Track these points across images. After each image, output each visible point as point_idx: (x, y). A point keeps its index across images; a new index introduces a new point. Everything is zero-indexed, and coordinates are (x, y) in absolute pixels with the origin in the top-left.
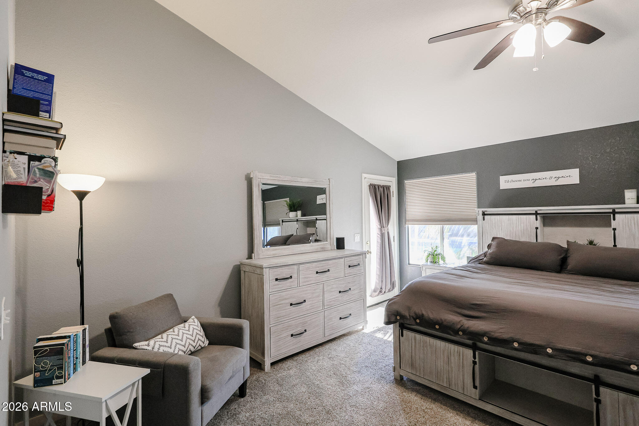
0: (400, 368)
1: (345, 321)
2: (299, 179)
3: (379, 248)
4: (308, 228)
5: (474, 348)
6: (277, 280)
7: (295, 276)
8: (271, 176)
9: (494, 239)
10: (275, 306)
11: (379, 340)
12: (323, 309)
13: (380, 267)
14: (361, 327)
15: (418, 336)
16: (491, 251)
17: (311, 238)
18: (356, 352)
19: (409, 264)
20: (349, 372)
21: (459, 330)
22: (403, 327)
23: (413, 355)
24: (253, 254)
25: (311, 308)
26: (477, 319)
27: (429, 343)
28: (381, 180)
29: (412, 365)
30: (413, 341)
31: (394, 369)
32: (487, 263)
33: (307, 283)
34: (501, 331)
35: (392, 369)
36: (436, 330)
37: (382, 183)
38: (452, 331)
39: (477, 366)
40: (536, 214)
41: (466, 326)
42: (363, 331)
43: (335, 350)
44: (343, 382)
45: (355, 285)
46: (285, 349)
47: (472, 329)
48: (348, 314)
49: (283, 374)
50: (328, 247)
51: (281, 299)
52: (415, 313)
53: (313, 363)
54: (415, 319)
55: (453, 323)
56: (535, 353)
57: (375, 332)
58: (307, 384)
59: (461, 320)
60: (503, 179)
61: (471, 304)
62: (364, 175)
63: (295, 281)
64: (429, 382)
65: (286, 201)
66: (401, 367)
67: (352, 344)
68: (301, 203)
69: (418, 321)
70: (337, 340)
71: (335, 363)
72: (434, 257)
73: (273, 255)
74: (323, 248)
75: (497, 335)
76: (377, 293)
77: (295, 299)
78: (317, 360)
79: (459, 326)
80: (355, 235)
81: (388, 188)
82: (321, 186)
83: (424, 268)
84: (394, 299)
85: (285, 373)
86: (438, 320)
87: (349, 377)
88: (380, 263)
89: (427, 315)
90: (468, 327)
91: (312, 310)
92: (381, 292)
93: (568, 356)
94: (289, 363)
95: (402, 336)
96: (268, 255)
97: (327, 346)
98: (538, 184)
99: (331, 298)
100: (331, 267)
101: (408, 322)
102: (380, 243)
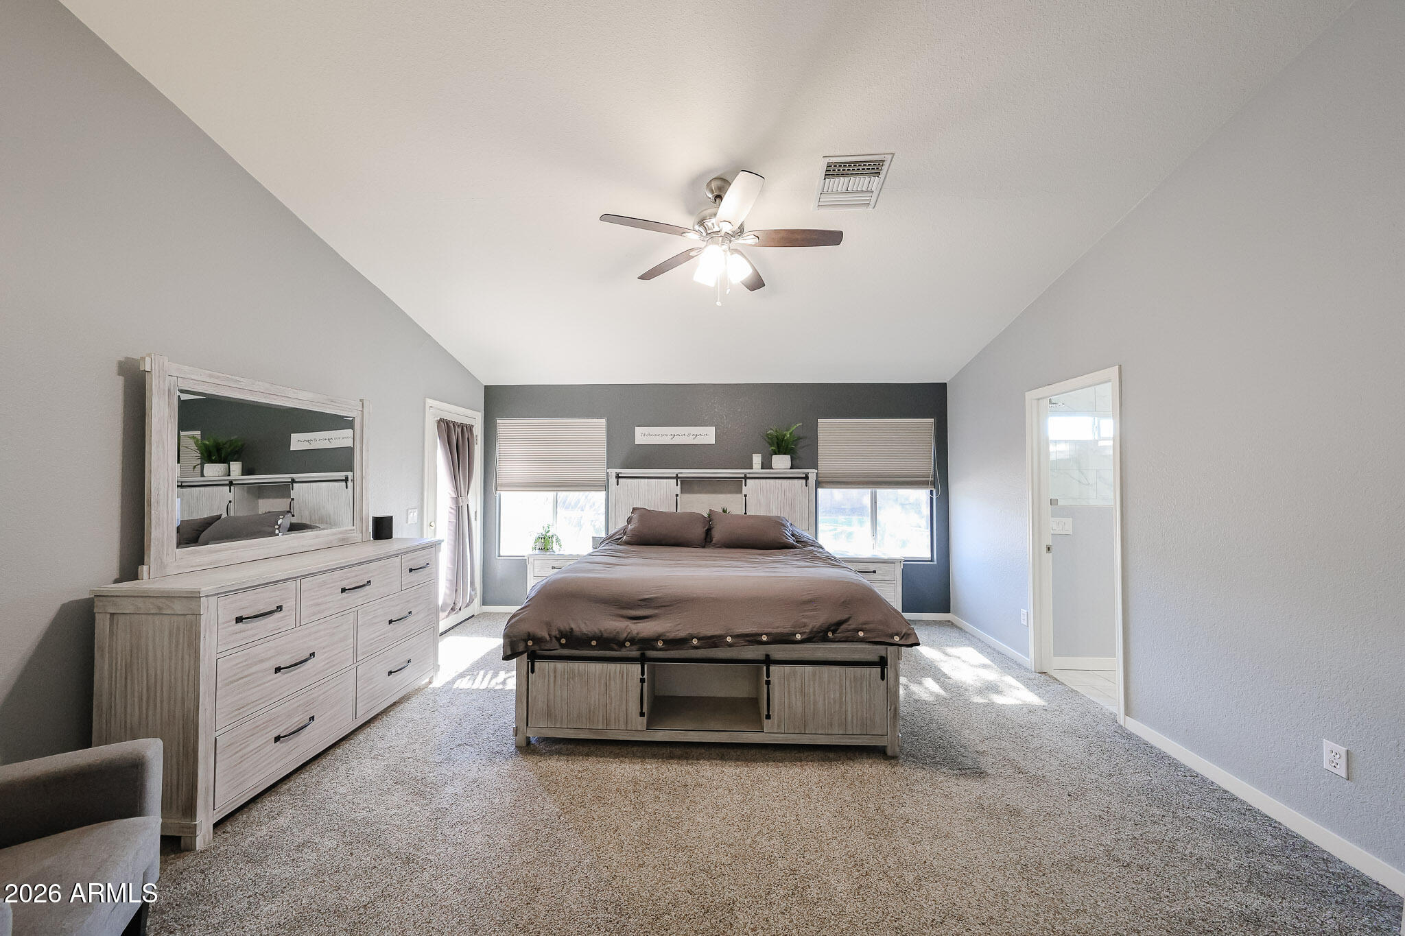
0: (527, 725)
1: (399, 676)
2: (290, 392)
3: (452, 533)
4: (261, 501)
5: (642, 660)
6: (239, 620)
7: (288, 604)
8: (211, 376)
9: (634, 509)
10: (232, 682)
11: (468, 692)
12: (355, 662)
13: (454, 565)
14: (427, 680)
15: (560, 666)
16: (633, 527)
17: (279, 522)
18: (430, 727)
19: (499, 556)
20: (427, 769)
21: (626, 640)
22: (533, 657)
23: (551, 696)
24: (145, 568)
25: (327, 666)
26: (646, 620)
27: (579, 670)
28: (458, 414)
29: (549, 714)
30: (552, 675)
31: (516, 730)
32: (628, 543)
33: (318, 617)
34: (677, 628)
35: (511, 732)
36: (593, 648)
37: (460, 420)
38: (616, 644)
39: (645, 685)
40: (677, 478)
41: (635, 632)
42: (431, 686)
43: (382, 738)
44: (422, 790)
45: (420, 604)
46: (256, 777)
47: (641, 635)
48: (404, 662)
49: (260, 833)
50: (357, 536)
51: (250, 662)
52: (560, 631)
53: (337, 781)
54: (558, 640)
55: (618, 632)
56: (715, 645)
57: (454, 680)
58: (336, 827)
59: (628, 626)
60: (638, 430)
61: (641, 600)
62: (430, 402)
63: (290, 615)
64: (576, 731)
65: (194, 437)
66: (529, 724)
67: (417, 717)
68: (240, 444)
69: (563, 641)
70: (380, 717)
71: (391, 761)
72: (545, 543)
73: (211, 564)
74: (343, 539)
75: (672, 635)
76: (446, 613)
77: (289, 657)
78: (345, 772)
79: (625, 635)
80: (409, 511)
81: (470, 428)
82: (344, 412)
83: (531, 560)
84: (520, 614)
85: (264, 831)
86: (595, 633)
87: (431, 777)
88: (454, 560)
89: (578, 629)
90: (638, 634)
91: (328, 671)
92: (453, 609)
93: (748, 641)
94: (268, 804)
95: (533, 671)
96: (195, 566)
97: (361, 737)
98: (677, 441)
99: (373, 636)
100: (373, 576)
101: (548, 646)
102: (454, 524)
